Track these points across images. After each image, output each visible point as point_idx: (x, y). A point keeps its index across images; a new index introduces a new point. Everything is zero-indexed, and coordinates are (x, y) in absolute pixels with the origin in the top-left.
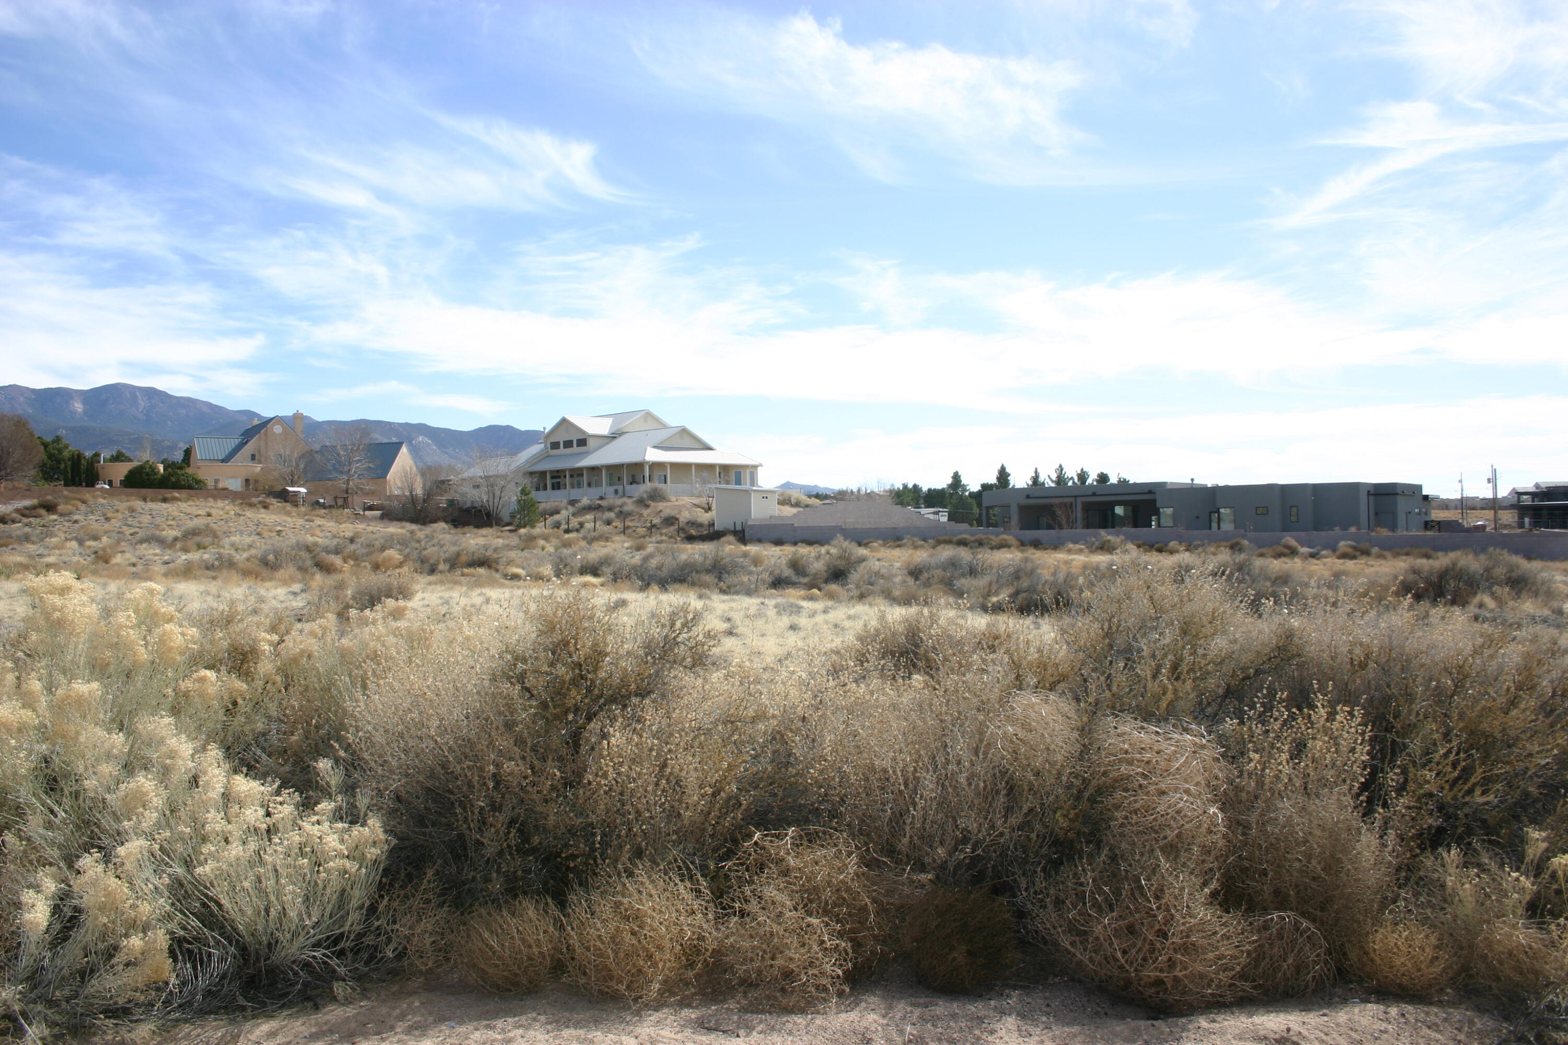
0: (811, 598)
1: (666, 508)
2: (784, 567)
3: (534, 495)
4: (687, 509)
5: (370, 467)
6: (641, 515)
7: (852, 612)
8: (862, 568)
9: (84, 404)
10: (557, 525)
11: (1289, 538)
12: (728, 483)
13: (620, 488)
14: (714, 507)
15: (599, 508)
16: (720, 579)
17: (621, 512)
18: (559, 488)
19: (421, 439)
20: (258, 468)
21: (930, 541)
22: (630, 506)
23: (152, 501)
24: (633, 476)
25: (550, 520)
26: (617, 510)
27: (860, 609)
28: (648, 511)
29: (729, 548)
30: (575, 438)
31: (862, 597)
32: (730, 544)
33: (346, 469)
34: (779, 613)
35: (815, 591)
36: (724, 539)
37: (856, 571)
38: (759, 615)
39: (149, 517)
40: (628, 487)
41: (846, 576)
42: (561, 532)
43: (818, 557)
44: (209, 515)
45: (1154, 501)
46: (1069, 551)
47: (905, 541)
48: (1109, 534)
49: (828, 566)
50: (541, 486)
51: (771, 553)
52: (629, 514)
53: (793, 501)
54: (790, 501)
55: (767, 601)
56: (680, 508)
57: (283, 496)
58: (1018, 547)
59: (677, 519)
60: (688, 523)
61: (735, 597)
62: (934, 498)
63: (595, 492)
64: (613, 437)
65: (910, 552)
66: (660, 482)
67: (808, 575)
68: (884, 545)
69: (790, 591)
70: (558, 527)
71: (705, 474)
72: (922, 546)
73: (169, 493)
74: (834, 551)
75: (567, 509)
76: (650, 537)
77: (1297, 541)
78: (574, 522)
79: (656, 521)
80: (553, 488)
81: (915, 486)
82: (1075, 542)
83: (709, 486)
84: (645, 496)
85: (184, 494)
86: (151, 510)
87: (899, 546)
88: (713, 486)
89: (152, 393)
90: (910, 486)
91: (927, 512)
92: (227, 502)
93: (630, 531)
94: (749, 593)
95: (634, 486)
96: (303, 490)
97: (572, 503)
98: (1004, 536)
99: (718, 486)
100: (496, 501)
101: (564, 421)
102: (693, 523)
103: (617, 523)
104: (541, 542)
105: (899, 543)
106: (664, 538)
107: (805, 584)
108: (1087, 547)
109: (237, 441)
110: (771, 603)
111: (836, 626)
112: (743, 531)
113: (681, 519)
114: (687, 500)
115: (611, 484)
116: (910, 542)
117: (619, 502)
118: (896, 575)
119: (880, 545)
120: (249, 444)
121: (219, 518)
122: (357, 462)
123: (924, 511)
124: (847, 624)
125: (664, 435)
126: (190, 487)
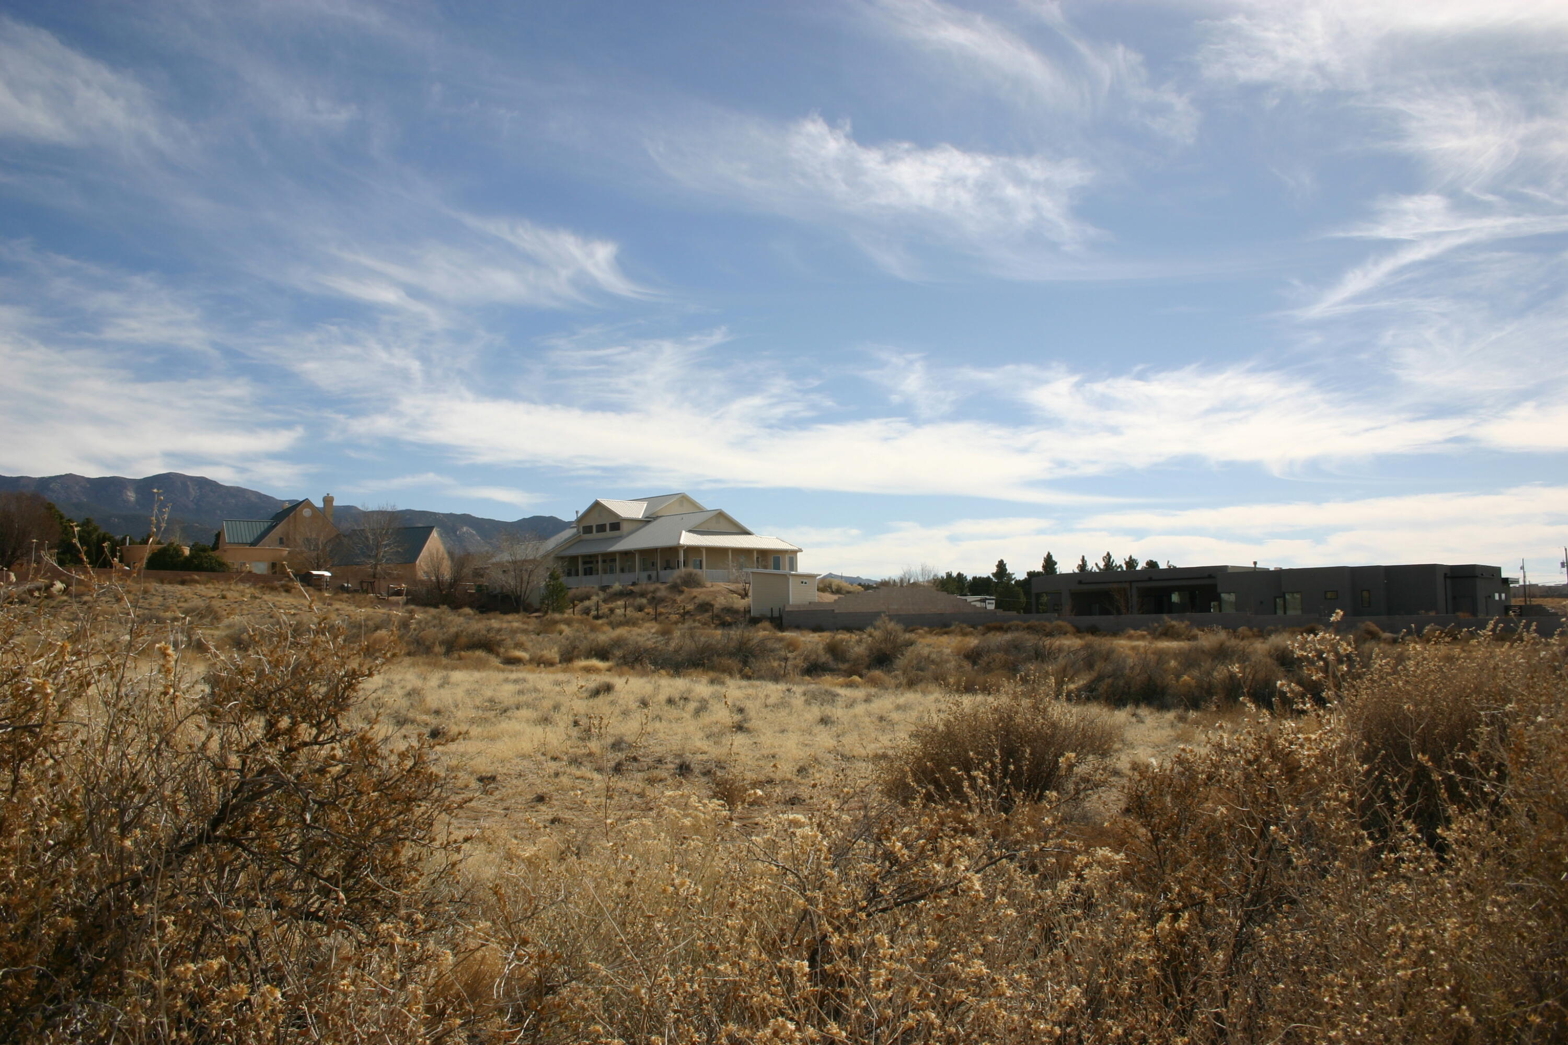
0: (851, 685)
1: (700, 594)
2: (821, 651)
3: (563, 579)
4: (723, 595)
5: (398, 552)
6: (675, 601)
7: (901, 700)
8: (909, 652)
9: (137, 493)
10: (587, 611)
11: (1369, 623)
12: (765, 567)
13: (654, 574)
14: (750, 594)
15: (631, 594)
16: (745, 663)
17: (653, 598)
18: (591, 574)
19: (465, 529)
20: (285, 551)
21: (979, 628)
22: (663, 592)
23: (170, 583)
24: (668, 562)
25: (580, 606)
26: (649, 596)
27: (910, 697)
28: (682, 597)
29: (762, 633)
30: (607, 521)
31: (911, 684)
32: (765, 629)
33: (374, 553)
34: (808, 703)
35: (856, 678)
36: (759, 625)
37: (902, 655)
38: (783, 704)
39: (161, 599)
40: (662, 573)
41: (891, 662)
42: (590, 618)
43: (859, 642)
44: (224, 597)
45: (1215, 586)
46: (1130, 638)
47: (953, 627)
48: (1173, 619)
49: (871, 650)
50: (573, 572)
51: (809, 639)
52: (662, 600)
53: (834, 587)
54: (831, 588)
55: (795, 688)
56: (715, 594)
57: (308, 580)
58: (1074, 634)
59: (712, 606)
60: (723, 609)
61: (758, 683)
62: (980, 586)
63: (628, 577)
64: (647, 521)
65: (959, 638)
66: (695, 567)
67: (848, 661)
68: (930, 632)
69: (828, 678)
70: (588, 614)
71: (742, 560)
72: (971, 634)
73: (186, 575)
74: (877, 634)
75: (597, 595)
76: (683, 623)
77: (1378, 626)
78: (604, 608)
79: (690, 607)
80: (585, 574)
81: (959, 575)
82: (1136, 629)
83: (745, 570)
84: (679, 581)
85: (203, 576)
86: (164, 591)
87: (946, 633)
88: (750, 570)
89: (203, 483)
90: (954, 574)
91: (972, 599)
92: (248, 585)
93: (663, 617)
94: (776, 677)
95: (668, 571)
96: (327, 574)
97: (604, 588)
98: (1060, 623)
99: (755, 570)
100: (524, 585)
101: (597, 504)
102: (729, 610)
103: (650, 610)
104: (563, 627)
105: (947, 629)
106: (697, 624)
107: (845, 671)
108: (1149, 634)
109: (266, 525)
110: (798, 689)
111: (881, 719)
112: (781, 618)
113: (717, 606)
114: (722, 586)
115: (644, 570)
116: (958, 629)
117: (652, 587)
118: (947, 661)
119: (926, 632)
120: (278, 527)
121: (233, 600)
122: (386, 546)
123: (970, 598)
124: (895, 716)
125: (700, 518)
126: (213, 570)
